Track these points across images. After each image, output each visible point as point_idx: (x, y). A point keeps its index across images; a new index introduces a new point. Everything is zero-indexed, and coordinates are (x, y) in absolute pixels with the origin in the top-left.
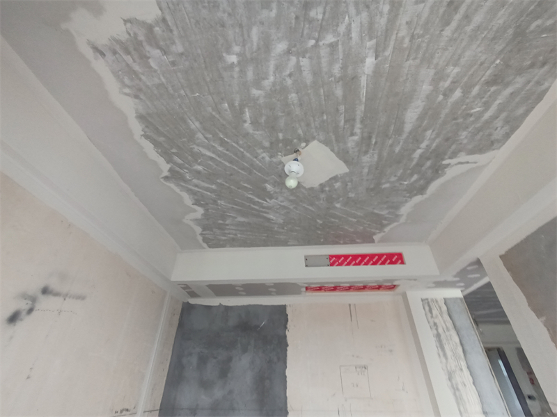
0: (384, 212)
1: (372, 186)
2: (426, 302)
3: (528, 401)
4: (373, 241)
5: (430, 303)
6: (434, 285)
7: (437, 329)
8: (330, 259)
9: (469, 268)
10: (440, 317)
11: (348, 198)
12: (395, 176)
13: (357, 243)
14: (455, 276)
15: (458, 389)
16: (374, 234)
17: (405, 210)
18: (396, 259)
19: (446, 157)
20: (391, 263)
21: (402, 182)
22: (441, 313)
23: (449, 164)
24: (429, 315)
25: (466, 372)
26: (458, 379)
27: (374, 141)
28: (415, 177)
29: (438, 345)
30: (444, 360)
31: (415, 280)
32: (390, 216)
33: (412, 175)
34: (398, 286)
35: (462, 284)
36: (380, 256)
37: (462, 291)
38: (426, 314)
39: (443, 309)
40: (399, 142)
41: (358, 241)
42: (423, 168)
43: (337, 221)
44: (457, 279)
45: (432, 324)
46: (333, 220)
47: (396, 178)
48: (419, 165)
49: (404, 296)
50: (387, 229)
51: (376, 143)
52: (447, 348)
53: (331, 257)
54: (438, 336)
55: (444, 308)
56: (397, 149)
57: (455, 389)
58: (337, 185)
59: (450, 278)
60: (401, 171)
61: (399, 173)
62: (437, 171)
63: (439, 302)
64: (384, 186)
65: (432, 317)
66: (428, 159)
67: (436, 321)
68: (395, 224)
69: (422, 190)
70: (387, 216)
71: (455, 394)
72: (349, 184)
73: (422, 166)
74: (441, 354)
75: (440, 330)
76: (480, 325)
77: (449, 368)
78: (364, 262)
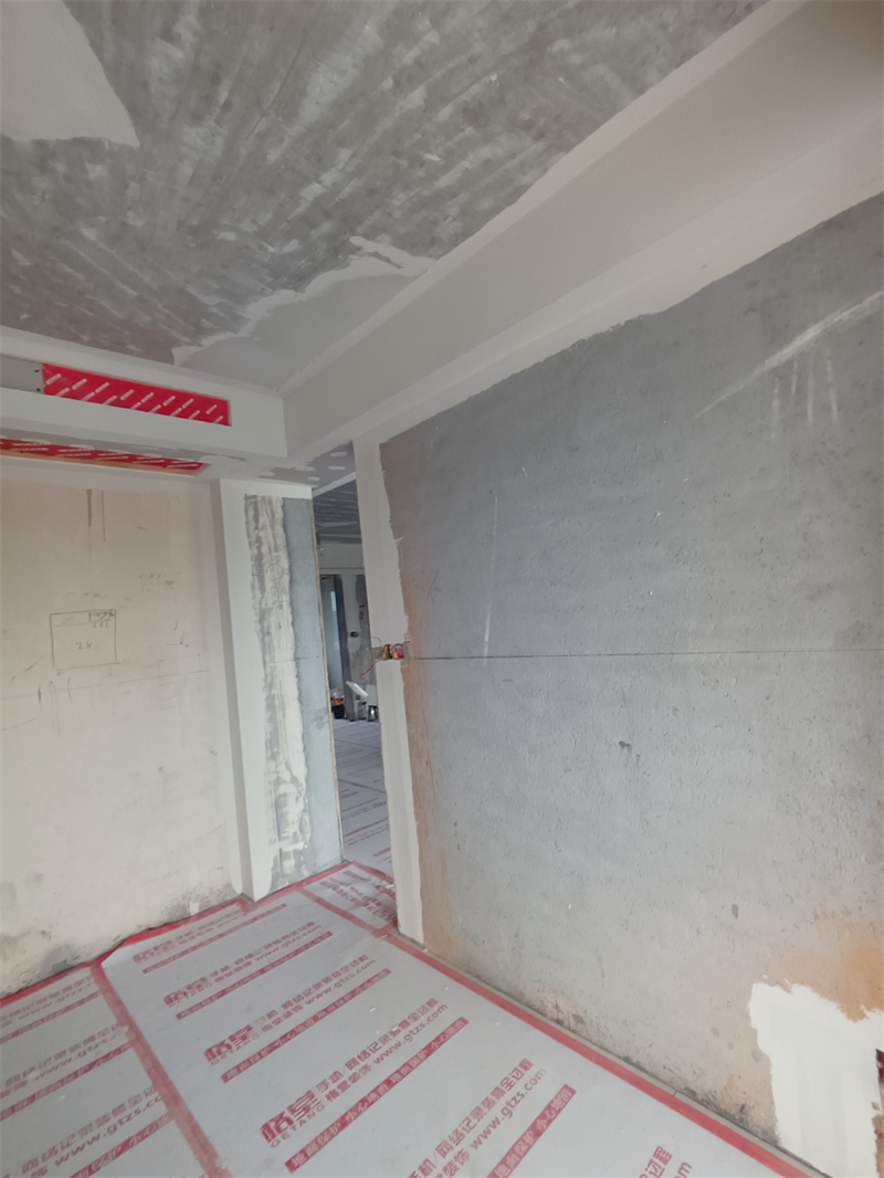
0: (211, 301)
1: (194, 222)
2: (252, 502)
3: (350, 639)
4: (169, 359)
5: (259, 505)
6: (272, 474)
7: (259, 548)
8: (46, 377)
9: (334, 455)
10: (269, 530)
11: (124, 223)
12: (254, 222)
13: (130, 353)
14: (310, 464)
15: (269, 633)
16: (177, 343)
17: (256, 310)
18: (212, 410)
19: (360, 230)
20: (202, 418)
21: (265, 245)
22: (273, 522)
23: (359, 248)
24: (253, 524)
25: (287, 610)
26: (272, 620)
27: (223, 96)
28: (293, 246)
29: (255, 573)
30: (259, 595)
31: (242, 459)
32: (221, 314)
33: (287, 237)
34: (208, 465)
35: (317, 479)
36: (182, 397)
37: (313, 490)
38: (247, 523)
39: (276, 516)
40: (282, 139)
41: (131, 347)
42: (313, 232)
43: (80, 276)
44: (312, 469)
45: (253, 539)
46: (69, 270)
47: (255, 228)
48: (308, 221)
49: (215, 487)
50: (207, 341)
51: (227, 106)
52: (268, 576)
53: (49, 370)
54: (258, 559)
55: (279, 514)
56: (273, 155)
57: (265, 633)
58: (97, 172)
59: (301, 467)
60: (269, 216)
61: (265, 218)
62: (335, 251)
63: (274, 504)
64: (223, 235)
65: (256, 528)
66: (328, 216)
67: (261, 534)
68: (228, 335)
69: (299, 280)
70: (215, 310)
71: (263, 640)
72: (133, 185)
73: (313, 226)
74: (257, 584)
75: (264, 550)
76: (322, 544)
77: (263, 606)
78: (139, 404)
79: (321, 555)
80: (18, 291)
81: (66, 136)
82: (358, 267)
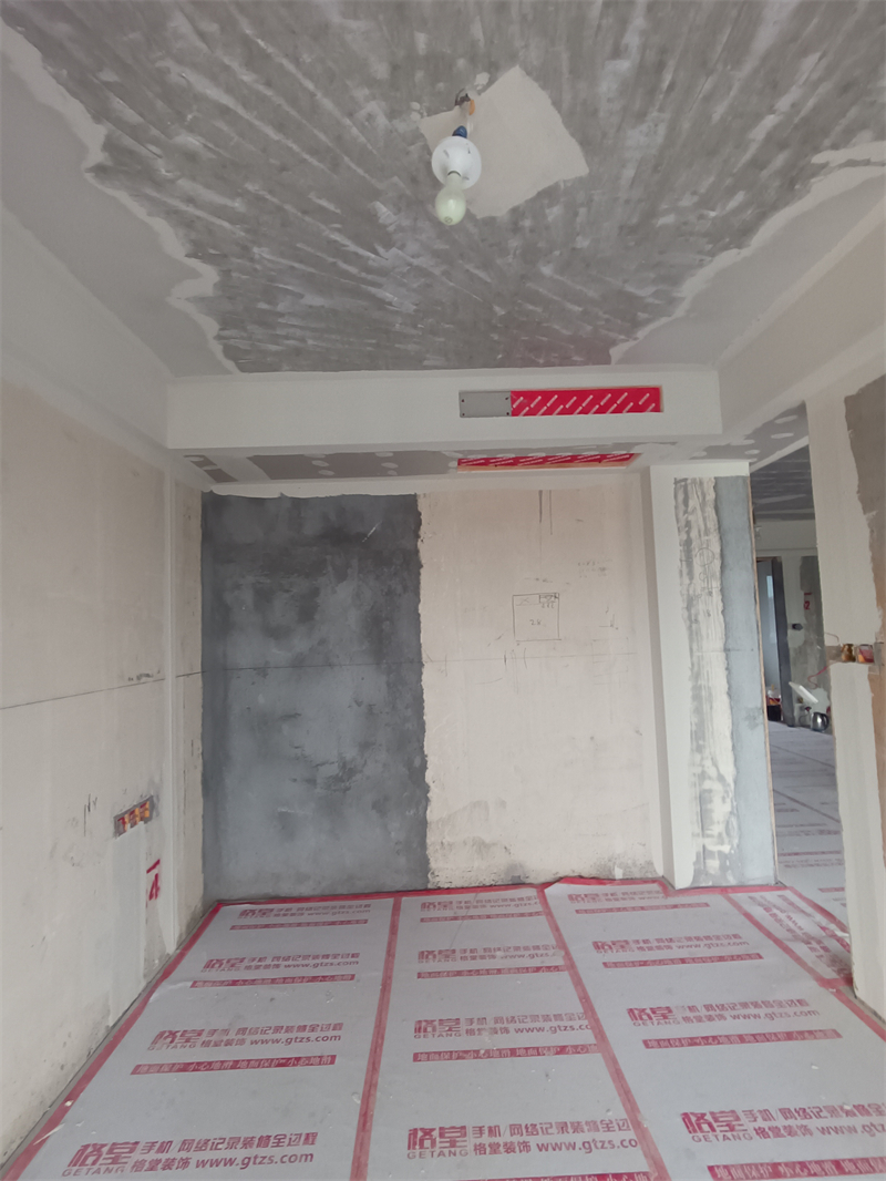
0: (646, 292)
1: (634, 220)
2: (682, 486)
3: (790, 632)
4: (606, 360)
5: (689, 488)
6: (705, 454)
7: (688, 533)
8: (513, 401)
9: (779, 421)
10: (699, 512)
11: (574, 249)
12: (694, 193)
13: (574, 364)
14: (748, 437)
15: (696, 621)
16: (614, 343)
17: (691, 287)
18: (645, 399)
19: (827, 142)
20: (637, 409)
21: (705, 212)
22: (703, 505)
23: (824, 166)
24: (682, 508)
25: (717, 597)
26: (701, 607)
27: (667, 78)
28: (740, 197)
29: (684, 558)
30: (687, 581)
31: (674, 443)
32: (657, 302)
33: (731, 192)
34: (638, 455)
35: (756, 452)
36: (617, 392)
37: (750, 464)
38: (676, 507)
39: (708, 498)
40: (730, 88)
41: (576, 358)
42: (765, 173)
43: (539, 310)
44: (752, 442)
45: (683, 523)
46: (531, 307)
47: (696, 199)
48: (758, 164)
49: (645, 475)
50: (641, 334)
51: (671, 87)
52: (697, 562)
53: (516, 394)
54: (688, 544)
55: (711, 496)
56: (719, 111)
57: (692, 621)
58: (554, 213)
59: (738, 440)
60: (712, 179)
61: (705, 185)
62: (791, 184)
63: (705, 485)
64: (662, 221)
65: (686, 512)
66: (783, 146)
67: (691, 518)
68: (664, 320)
69: (742, 234)
70: (650, 300)
71: (690, 628)
72: (583, 211)
73: (762, 167)
74: (685, 571)
75: (694, 534)
76: (758, 523)
77: (691, 592)
78: (581, 408)
79: (757, 535)
80: (496, 337)
81: (532, 194)
82: (821, 190)
